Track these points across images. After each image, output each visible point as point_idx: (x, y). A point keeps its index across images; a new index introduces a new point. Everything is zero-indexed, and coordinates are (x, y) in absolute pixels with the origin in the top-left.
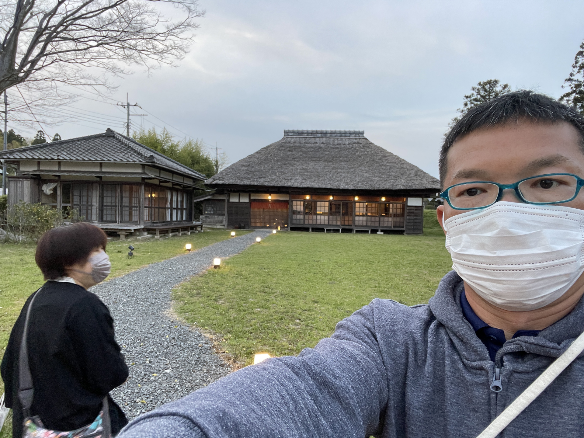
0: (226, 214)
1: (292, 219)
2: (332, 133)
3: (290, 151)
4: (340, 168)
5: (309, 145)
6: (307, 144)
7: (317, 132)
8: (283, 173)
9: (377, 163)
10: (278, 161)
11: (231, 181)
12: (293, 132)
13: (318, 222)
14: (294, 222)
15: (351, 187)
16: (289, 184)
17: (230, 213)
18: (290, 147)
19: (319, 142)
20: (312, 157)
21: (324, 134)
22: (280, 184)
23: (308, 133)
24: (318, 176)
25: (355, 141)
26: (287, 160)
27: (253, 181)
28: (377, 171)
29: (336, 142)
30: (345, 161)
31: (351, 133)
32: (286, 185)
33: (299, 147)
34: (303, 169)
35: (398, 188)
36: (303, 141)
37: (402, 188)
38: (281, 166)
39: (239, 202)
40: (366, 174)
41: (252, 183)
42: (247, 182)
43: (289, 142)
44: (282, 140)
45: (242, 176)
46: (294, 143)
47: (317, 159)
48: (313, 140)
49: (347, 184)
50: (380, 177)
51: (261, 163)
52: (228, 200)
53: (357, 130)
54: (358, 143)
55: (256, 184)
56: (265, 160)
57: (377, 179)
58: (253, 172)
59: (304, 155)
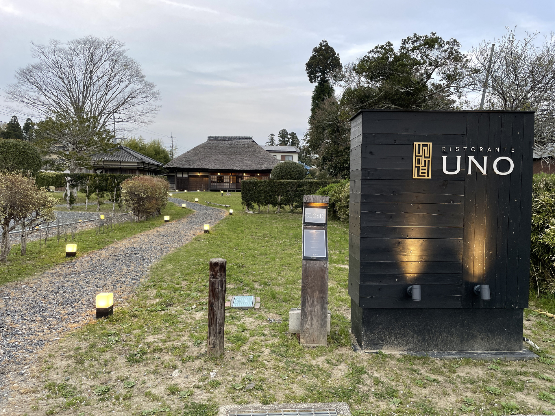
0: (175, 183)
1: (210, 185)
2: (235, 138)
3: (210, 149)
4: (235, 159)
5: (221, 145)
6: (220, 145)
7: (226, 137)
8: (205, 161)
9: (255, 155)
10: (203, 155)
11: (177, 166)
12: (213, 137)
13: (224, 187)
14: (212, 187)
15: (239, 169)
16: (207, 167)
17: (177, 183)
18: (210, 147)
19: (227, 143)
20: (221, 152)
21: (230, 138)
22: (203, 168)
23: (221, 138)
24: (223, 163)
25: (246, 143)
26: (207, 154)
27: (189, 166)
28: (253, 160)
29: (236, 143)
30: (238, 155)
31: (245, 138)
32: (206, 168)
33: (215, 147)
34: (216, 159)
35: (262, 169)
36: (218, 143)
37: (264, 169)
38: (204, 158)
39: (182, 177)
40: (247, 162)
41: (188, 167)
42: (185, 166)
43: (210, 144)
44: (206, 142)
45: (183, 163)
46: (213, 144)
47: (224, 153)
48: (223, 142)
49: (237, 167)
50: (255, 163)
51: (193, 156)
52: (176, 176)
53: (248, 136)
54: (248, 144)
55: (190, 167)
56: (196, 154)
57: (253, 164)
58: (189, 161)
59: (218, 151)
